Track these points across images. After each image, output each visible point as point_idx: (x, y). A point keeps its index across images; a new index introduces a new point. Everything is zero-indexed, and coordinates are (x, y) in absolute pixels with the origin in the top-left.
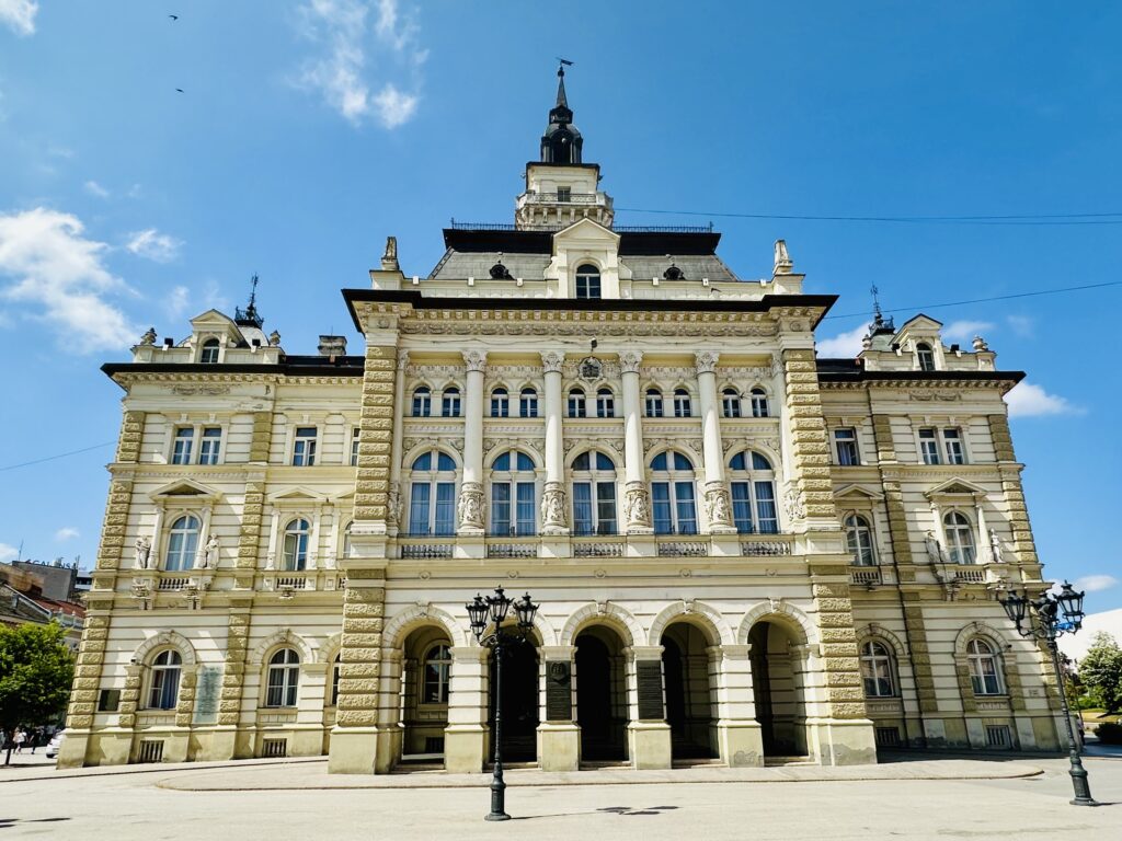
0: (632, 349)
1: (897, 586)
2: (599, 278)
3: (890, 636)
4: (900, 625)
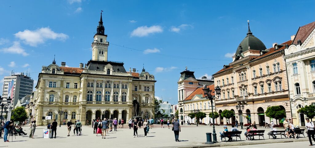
0: (113, 80)
2: (110, 71)
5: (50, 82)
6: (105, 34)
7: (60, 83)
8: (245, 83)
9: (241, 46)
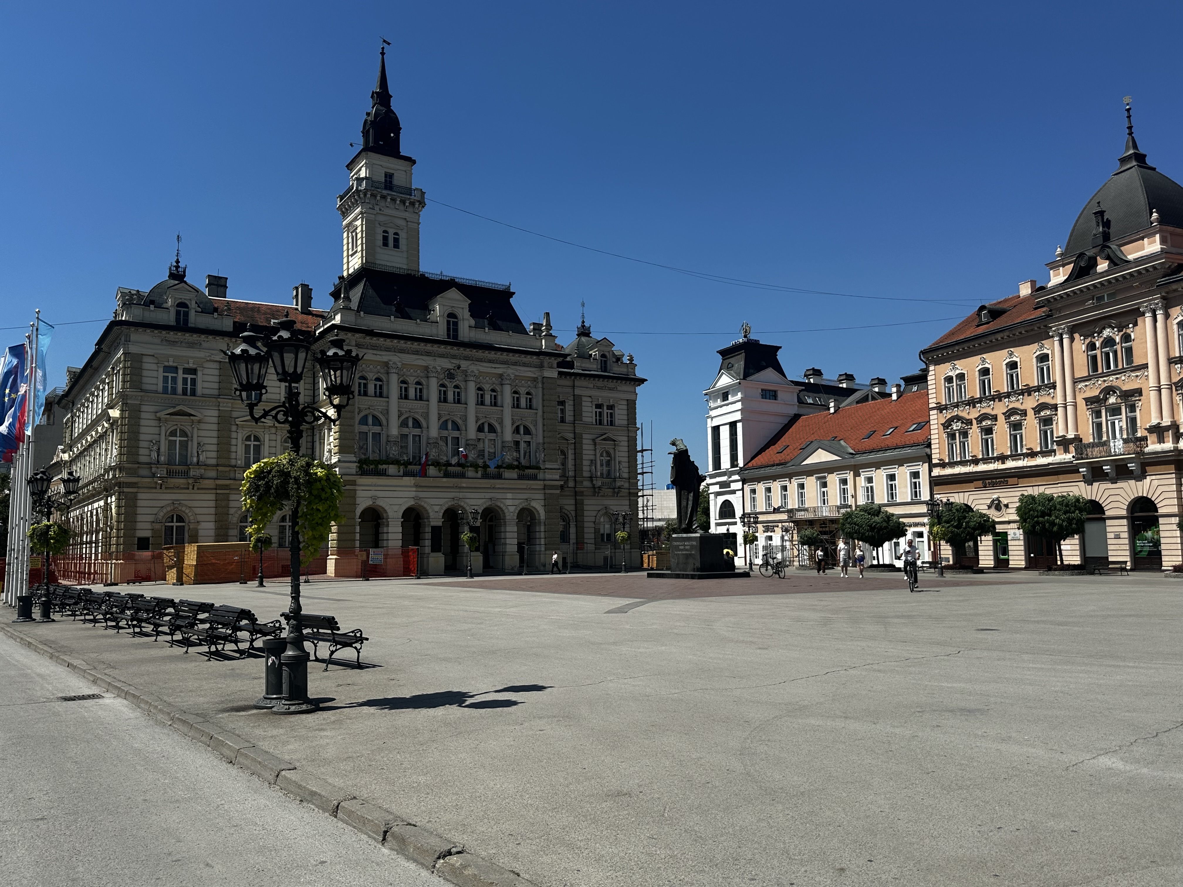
0: (473, 368)
1: (575, 488)
2: (457, 322)
3: (568, 513)
4: (573, 508)
5: (167, 369)
6: (404, 151)
7: (217, 372)
8: (1127, 382)
9: (1101, 213)
